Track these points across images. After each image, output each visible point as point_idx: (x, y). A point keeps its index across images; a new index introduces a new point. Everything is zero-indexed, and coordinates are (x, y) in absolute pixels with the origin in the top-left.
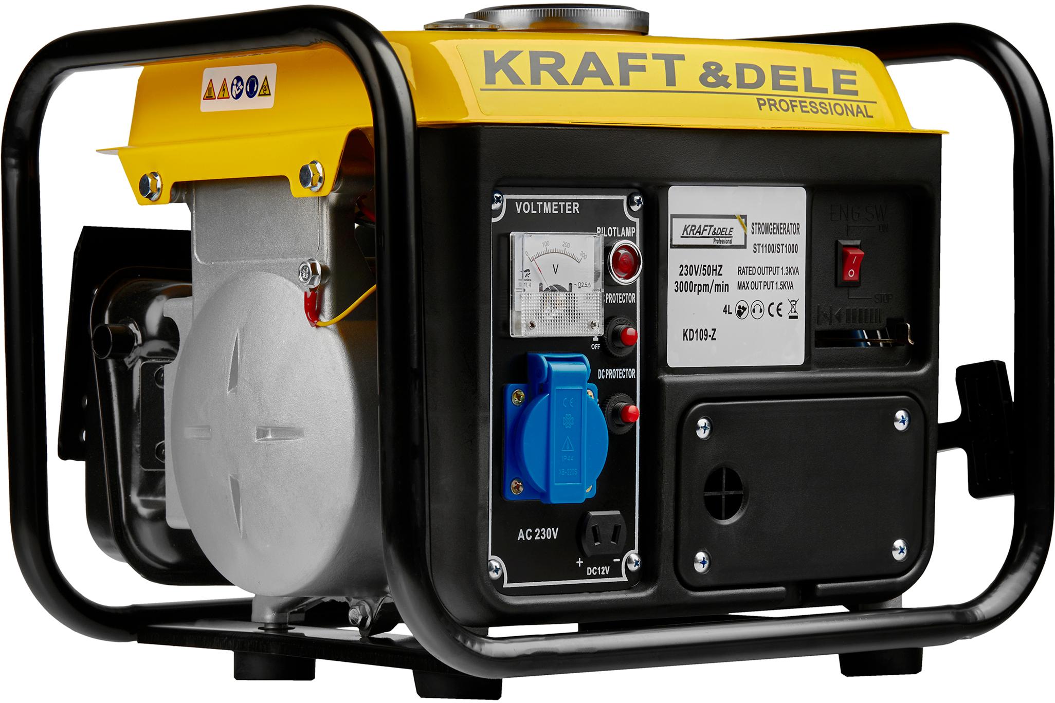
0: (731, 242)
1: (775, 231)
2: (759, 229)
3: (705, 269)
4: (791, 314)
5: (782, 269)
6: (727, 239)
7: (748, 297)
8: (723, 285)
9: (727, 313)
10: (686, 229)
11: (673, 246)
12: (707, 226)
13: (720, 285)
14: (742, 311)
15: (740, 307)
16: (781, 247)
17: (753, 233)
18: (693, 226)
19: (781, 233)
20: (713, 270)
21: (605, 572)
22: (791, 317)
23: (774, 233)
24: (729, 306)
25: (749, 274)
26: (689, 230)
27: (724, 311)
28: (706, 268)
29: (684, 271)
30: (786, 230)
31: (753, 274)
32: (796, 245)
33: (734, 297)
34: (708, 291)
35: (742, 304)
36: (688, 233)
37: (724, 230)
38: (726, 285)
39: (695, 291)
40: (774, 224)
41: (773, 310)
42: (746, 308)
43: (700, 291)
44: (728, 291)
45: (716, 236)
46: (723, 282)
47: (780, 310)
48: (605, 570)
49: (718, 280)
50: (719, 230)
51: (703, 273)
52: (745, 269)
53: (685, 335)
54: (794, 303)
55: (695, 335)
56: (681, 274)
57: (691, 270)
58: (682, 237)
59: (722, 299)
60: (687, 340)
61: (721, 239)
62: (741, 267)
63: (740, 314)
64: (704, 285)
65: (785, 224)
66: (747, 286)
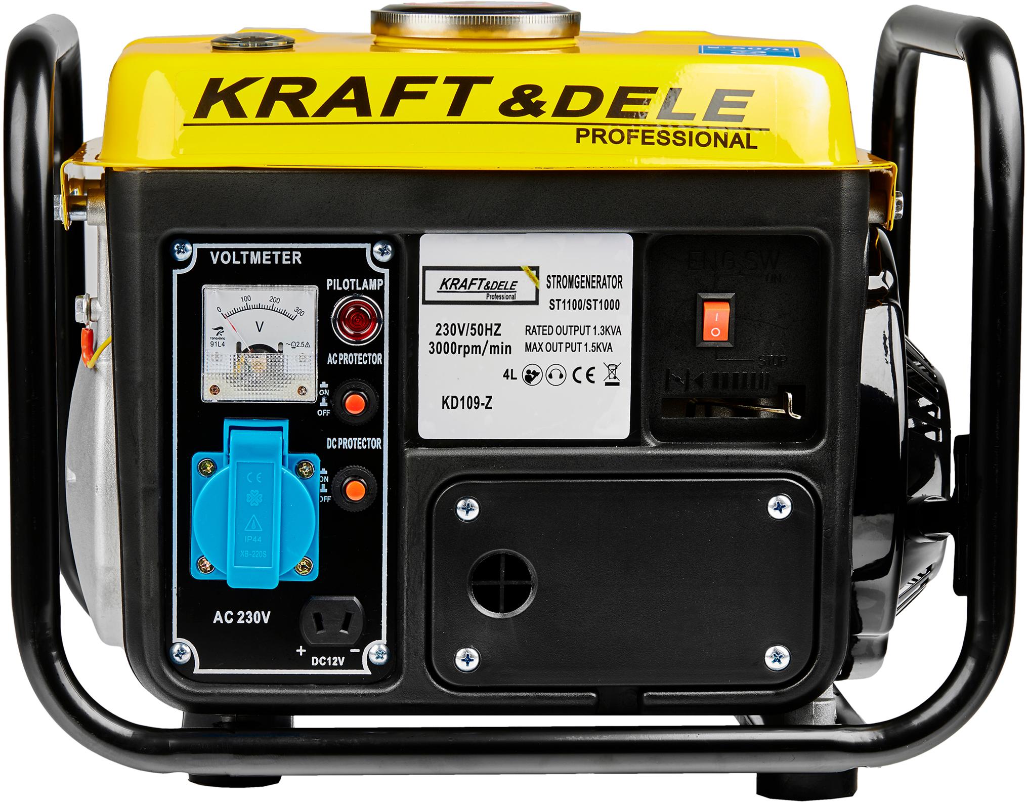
0: (514, 297)
1: (584, 284)
2: (558, 282)
3: (475, 329)
4: (608, 381)
5: (595, 328)
6: (509, 294)
7: (541, 361)
8: (502, 346)
9: (510, 378)
10: (444, 283)
11: (425, 302)
12: (477, 279)
13: (498, 346)
14: (533, 376)
15: (529, 372)
16: (593, 303)
17: (549, 287)
18: (454, 279)
19: (593, 287)
20: (487, 329)
21: (338, 662)
22: (607, 384)
23: (583, 287)
24: (512, 370)
25: (543, 334)
26: (449, 284)
27: (504, 376)
28: (476, 327)
29: (443, 330)
30: (601, 283)
31: (549, 334)
32: (618, 300)
33: (520, 361)
34: (480, 353)
35: (532, 368)
36: (449, 287)
37: (502, 284)
38: (506, 347)
39: (459, 353)
40: (583, 276)
41: (581, 375)
42: (539, 373)
43: (468, 353)
44: (510, 353)
45: (490, 290)
46: (502, 343)
47: (592, 375)
48: (338, 661)
49: (494, 341)
50: (495, 284)
51: (471, 333)
52: (537, 329)
53: (445, 402)
54: (614, 368)
55: (460, 403)
56: (438, 334)
57: (452, 329)
58: (438, 292)
59: (503, 362)
60: (448, 408)
61: (498, 294)
62: (529, 326)
63: (529, 379)
64: (473, 347)
65: (599, 276)
66: (541, 348)
